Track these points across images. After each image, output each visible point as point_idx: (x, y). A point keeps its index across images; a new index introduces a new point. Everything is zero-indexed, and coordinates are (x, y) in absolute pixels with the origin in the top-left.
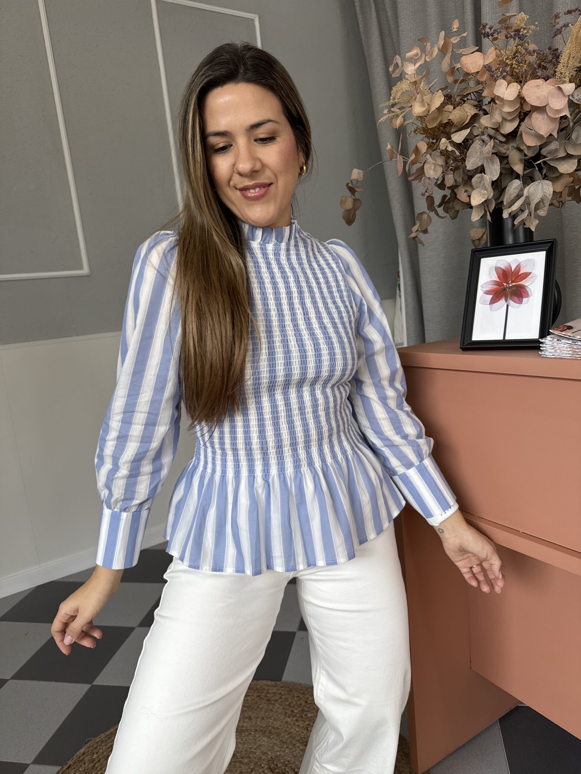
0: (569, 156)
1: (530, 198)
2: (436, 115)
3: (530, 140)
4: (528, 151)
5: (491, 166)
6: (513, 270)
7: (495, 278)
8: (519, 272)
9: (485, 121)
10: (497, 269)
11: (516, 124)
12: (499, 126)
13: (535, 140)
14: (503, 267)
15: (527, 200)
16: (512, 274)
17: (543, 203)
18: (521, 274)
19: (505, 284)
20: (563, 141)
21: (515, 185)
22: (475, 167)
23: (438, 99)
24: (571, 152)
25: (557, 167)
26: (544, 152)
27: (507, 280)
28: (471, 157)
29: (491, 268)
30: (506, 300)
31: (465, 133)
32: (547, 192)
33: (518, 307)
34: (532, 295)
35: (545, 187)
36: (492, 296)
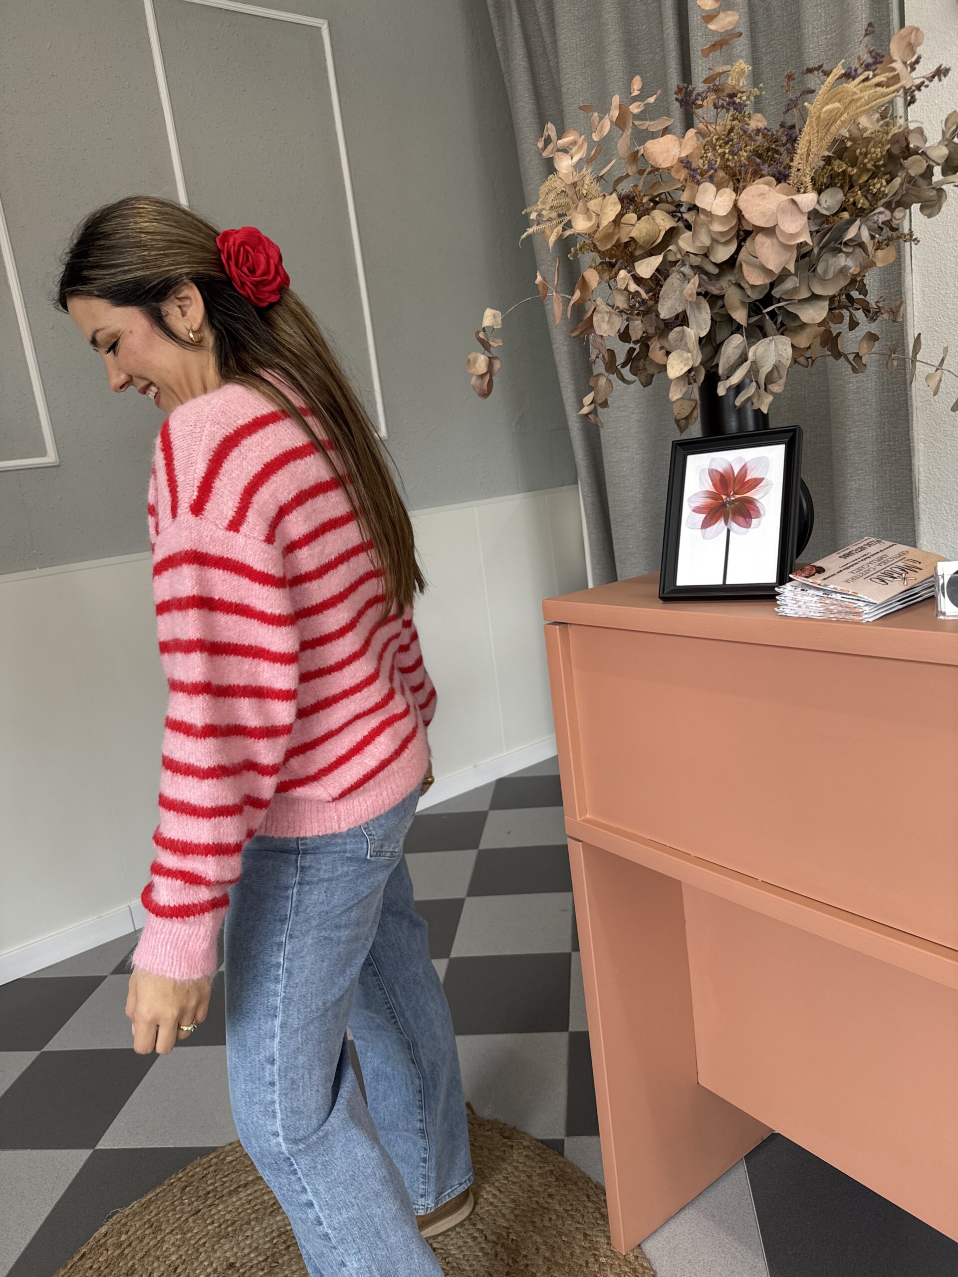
0: (815, 297)
1: (758, 364)
2: (611, 231)
3: (753, 277)
4: (752, 291)
5: (697, 315)
6: (736, 474)
7: (709, 486)
8: (745, 477)
9: (685, 242)
10: (712, 473)
11: (733, 248)
12: (708, 250)
13: (763, 275)
14: (721, 470)
15: (754, 366)
16: (734, 481)
17: (778, 372)
18: (748, 481)
19: (724, 497)
20: (806, 274)
21: (734, 342)
22: (675, 314)
23: (612, 208)
24: (818, 291)
25: (798, 314)
26: (776, 293)
27: (727, 488)
28: (666, 299)
29: (702, 470)
30: (726, 523)
31: (655, 261)
32: (783, 354)
33: (744, 534)
34: (765, 514)
35: (780, 347)
36: (704, 516)
